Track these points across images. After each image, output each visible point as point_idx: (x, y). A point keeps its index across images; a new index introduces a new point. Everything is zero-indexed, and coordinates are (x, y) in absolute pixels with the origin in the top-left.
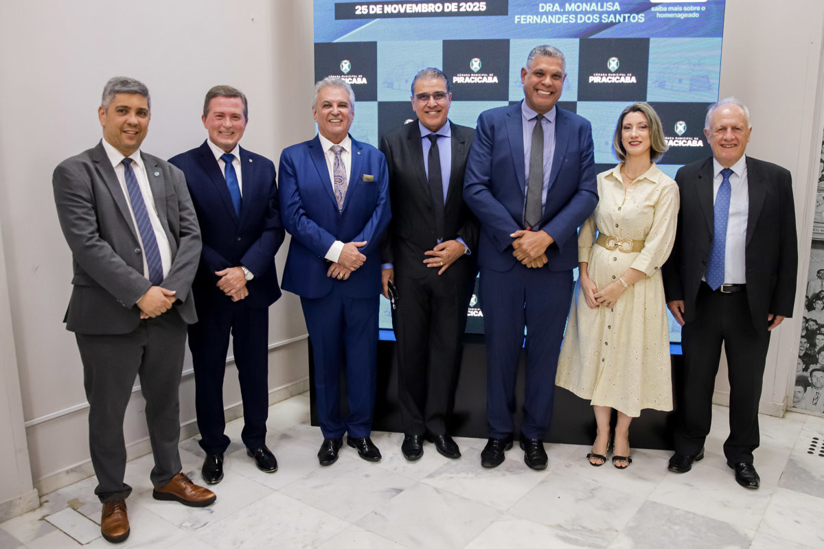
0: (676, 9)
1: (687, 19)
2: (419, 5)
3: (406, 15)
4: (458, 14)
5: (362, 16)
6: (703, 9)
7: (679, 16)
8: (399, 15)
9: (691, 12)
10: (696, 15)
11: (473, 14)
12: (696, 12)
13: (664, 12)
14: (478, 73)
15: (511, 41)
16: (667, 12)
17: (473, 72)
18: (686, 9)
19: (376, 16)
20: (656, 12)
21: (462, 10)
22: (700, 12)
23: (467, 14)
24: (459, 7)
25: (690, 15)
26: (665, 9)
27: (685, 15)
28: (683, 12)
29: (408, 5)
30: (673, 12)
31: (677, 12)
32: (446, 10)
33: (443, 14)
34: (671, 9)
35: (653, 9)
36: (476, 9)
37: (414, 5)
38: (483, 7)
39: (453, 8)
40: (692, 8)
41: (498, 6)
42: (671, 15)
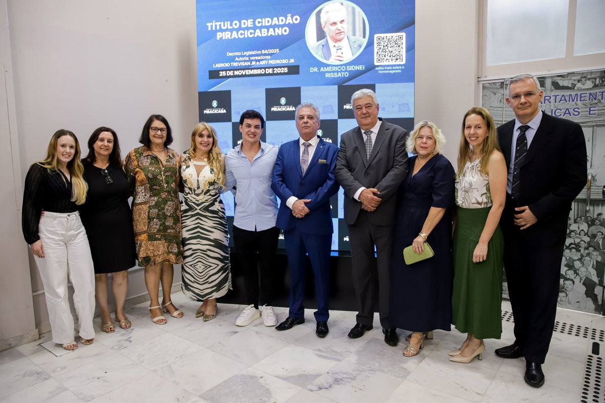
0: (388, 68)
1: (394, 73)
2: (253, 70)
3: (246, 76)
4: (273, 74)
5: (223, 77)
6: (403, 67)
7: (390, 72)
8: (242, 76)
9: (397, 70)
10: (400, 71)
11: (280, 74)
12: (400, 69)
13: (382, 70)
14: (284, 105)
15: (301, 88)
16: (384, 70)
17: (282, 105)
18: (394, 68)
19: (230, 77)
20: (378, 70)
21: (275, 72)
22: (401, 69)
23: (278, 74)
24: (273, 71)
25: (396, 71)
26: (383, 68)
27: (394, 71)
28: (392, 70)
29: (247, 71)
30: (387, 70)
31: (389, 70)
32: (267, 72)
33: (265, 75)
34: (385, 68)
35: (376, 69)
36: (282, 72)
37: (250, 71)
38: (286, 70)
39: (270, 71)
40: (397, 68)
41: (294, 70)
42: (386, 72)
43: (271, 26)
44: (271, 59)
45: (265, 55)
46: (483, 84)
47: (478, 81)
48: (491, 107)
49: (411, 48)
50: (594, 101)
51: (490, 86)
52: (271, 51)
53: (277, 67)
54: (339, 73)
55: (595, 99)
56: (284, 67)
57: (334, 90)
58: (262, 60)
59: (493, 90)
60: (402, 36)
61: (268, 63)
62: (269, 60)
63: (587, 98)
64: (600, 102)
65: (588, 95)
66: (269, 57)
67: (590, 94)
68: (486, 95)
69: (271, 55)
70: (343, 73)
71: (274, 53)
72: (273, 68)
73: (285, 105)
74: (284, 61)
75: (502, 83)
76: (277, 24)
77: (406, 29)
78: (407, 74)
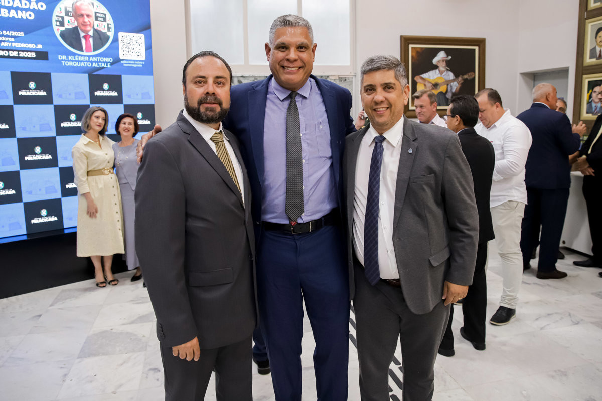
0: (132, 62)
1: (137, 67)
4: (18, 57)
6: (144, 63)
9: (139, 64)
10: (141, 66)
11: (27, 58)
12: (141, 64)
14: (34, 89)
16: (128, 63)
17: (31, 89)
18: (136, 62)
20: (123, 63)
21: (21, 55)
22: (143, 64)
23: (24, 58)
24: (19, 54)
26: (127, 62)
28: (135, 64)
30: (130, 64)
31: (132, 64)
32: (11, 55)
33: (9, 57)
34: (130, 62)
35: (122, 62)
36: (29, 56)
38: (33, 55)
39: (15, 54)
40: (139, 62)
41: (42, 55)
43: (12, 7)
44: (14, 42)
45: (7, 36)
49: (149, 47)
52: (14, 33)
53: (23, 51)
56: (31, 51)
57: (84, 78)
58: (4, 41)
60: (140, 37)
61: (11, 45)
62: (12, 42)
66: (13, 39)
69: (15, 37)
71: (18, 36)
72: (18, 51)
74: (31, 46)
76: (20, 6)
77: (145, 32)
78: (147, 68)
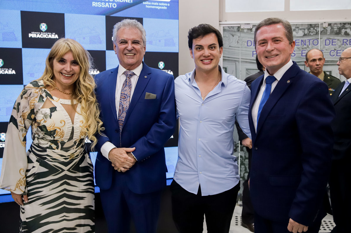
0: (155, 4)
1: (161, 9)
6: (169, 5)
7: (157, 7)
9: (163, 6)
10: (166, 8)
12: (165, 6)
13: (149, 5)
16: (151, 5)
17: (41, 31)
18: (160, 4)
20: (145, 5)
22: (167, 6)
25: (163, 8)
28: (159, 6)
30: (153, 5)
31: (156, 6)
35: (144, 3)
40: (163, 4)
42: (153, 7)
46: (223, 27)
47: (220, 24)
48: (230, 46)
50: (305, 46)
51: (229, 29)
54: (107, 4)
55: (305, 45)
57: (102, 20)
59: (231, 33)
63: (300, 44)
64: (308, 47)
65: (300, 41)
67: (302, 41)
68: (226, 37)
70: (111, 4)
73: (46, 31)
75: (239, 27)
78: (172, 11)
